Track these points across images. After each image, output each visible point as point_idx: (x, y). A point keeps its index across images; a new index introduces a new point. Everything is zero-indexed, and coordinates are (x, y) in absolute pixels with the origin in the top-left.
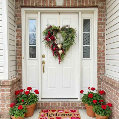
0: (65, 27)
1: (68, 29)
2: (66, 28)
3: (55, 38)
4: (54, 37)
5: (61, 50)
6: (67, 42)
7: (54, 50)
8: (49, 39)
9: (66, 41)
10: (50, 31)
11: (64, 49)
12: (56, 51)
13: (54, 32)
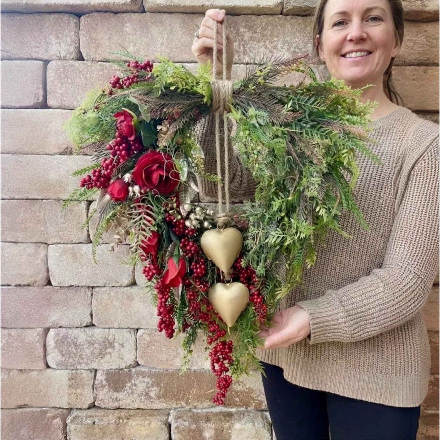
0: (274, 73)
1: (294, 91)
2: (278, 82)
3: (183, 178)
4: (171, 166)
5: (236, 279)
6: (290, 210)
7: (174, 283)
8: (127, 177)
9: (276, 204)
10: (135, 108)
11: (260, 270)
12: (187, 286)
13: (172, 120)
